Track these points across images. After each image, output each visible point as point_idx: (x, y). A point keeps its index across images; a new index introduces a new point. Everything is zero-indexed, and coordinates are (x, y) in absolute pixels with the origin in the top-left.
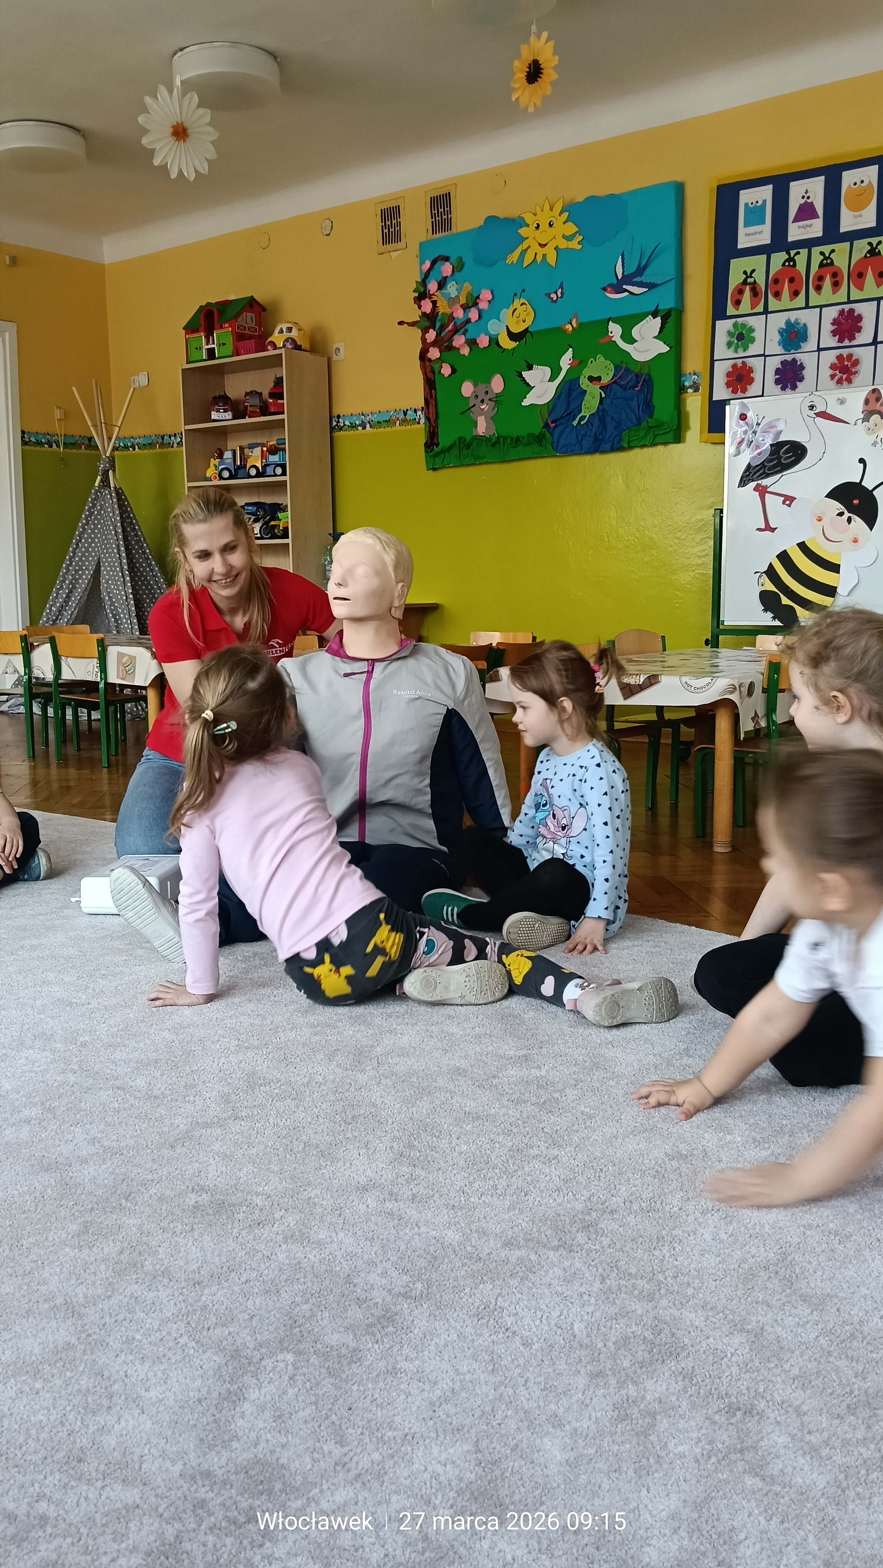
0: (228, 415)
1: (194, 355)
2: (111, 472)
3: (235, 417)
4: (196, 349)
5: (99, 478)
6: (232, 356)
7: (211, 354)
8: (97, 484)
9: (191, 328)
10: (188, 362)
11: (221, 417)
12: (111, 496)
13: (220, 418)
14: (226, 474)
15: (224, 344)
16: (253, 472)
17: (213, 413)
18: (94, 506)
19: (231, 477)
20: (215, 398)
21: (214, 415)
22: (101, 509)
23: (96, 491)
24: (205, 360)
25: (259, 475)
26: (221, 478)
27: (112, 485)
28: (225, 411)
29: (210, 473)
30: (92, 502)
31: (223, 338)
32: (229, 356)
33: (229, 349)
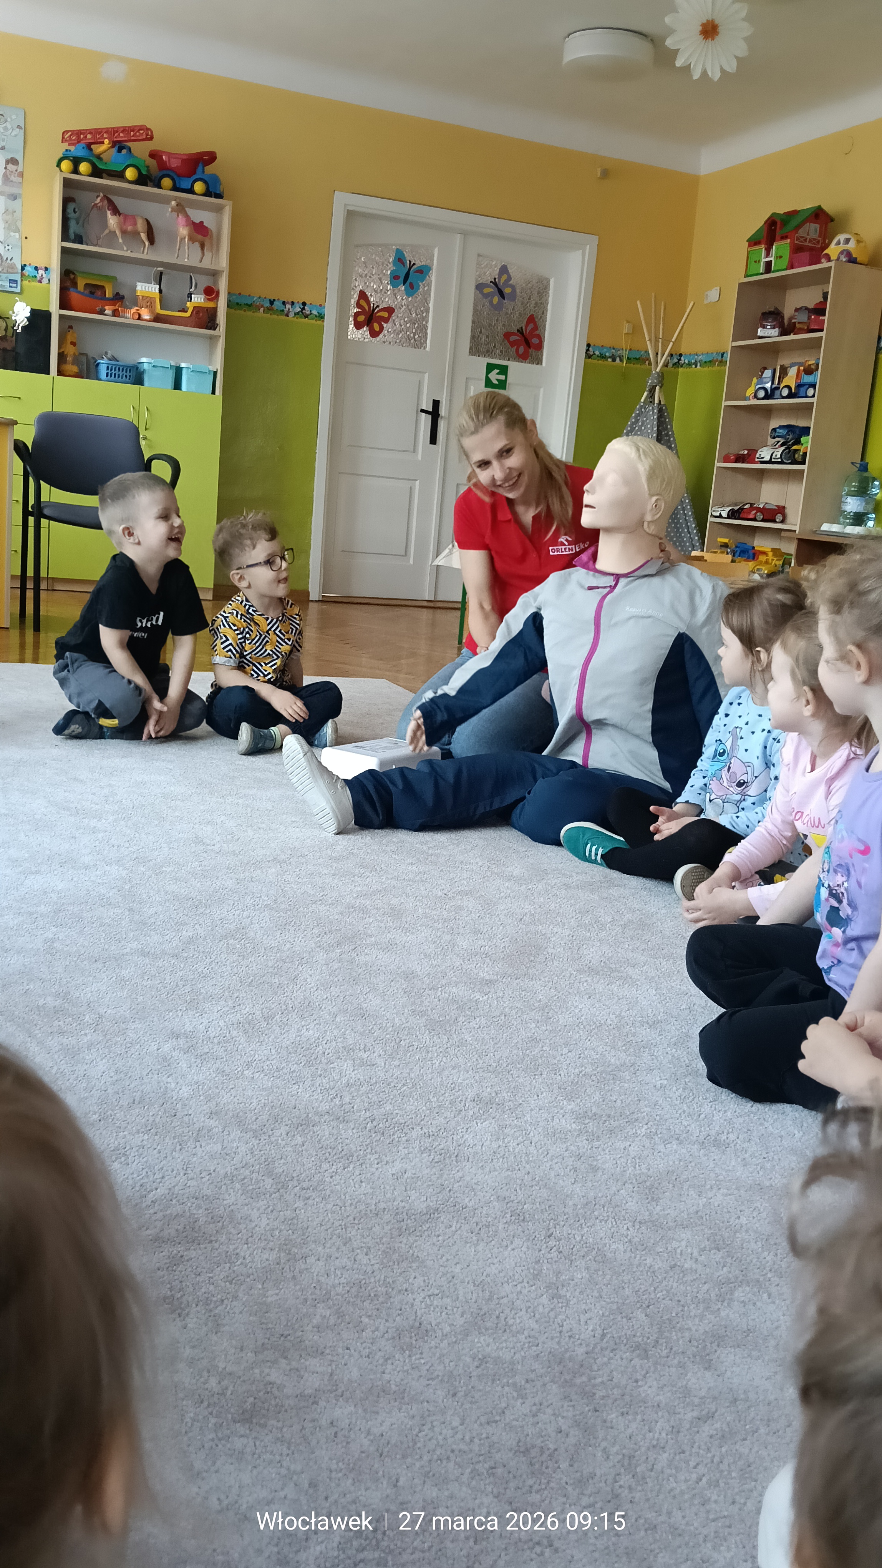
0: (775, 332)
1: (753, 269)
2: (658, 388)
3: (783, 333)
4: (755, 262)
5: (646, 393)
6: (786, 269)
7: (768, 267)
8: (642, 400)
9: (753, 242)
10: (746, 276)
11: (769, 333)
12: (653, 412)
13: (766, 335)
14: (762, 394)
15: (781, 257)
16: (785, 392)
17: (759, 330)
18: (637, 421)
19: (767, 397)
20: (763, 314)
21: (760, 332)
22: (642, 424)
23: (641, 407)
24: (762, 274)
25: (791, 395)
26: (756, 397)
27: (656, 401)
28: (773, 327)
29: (750, 392)
30: (636, 417)
31: (782, 249)
32: (783, 270)
33: (785, 262)
